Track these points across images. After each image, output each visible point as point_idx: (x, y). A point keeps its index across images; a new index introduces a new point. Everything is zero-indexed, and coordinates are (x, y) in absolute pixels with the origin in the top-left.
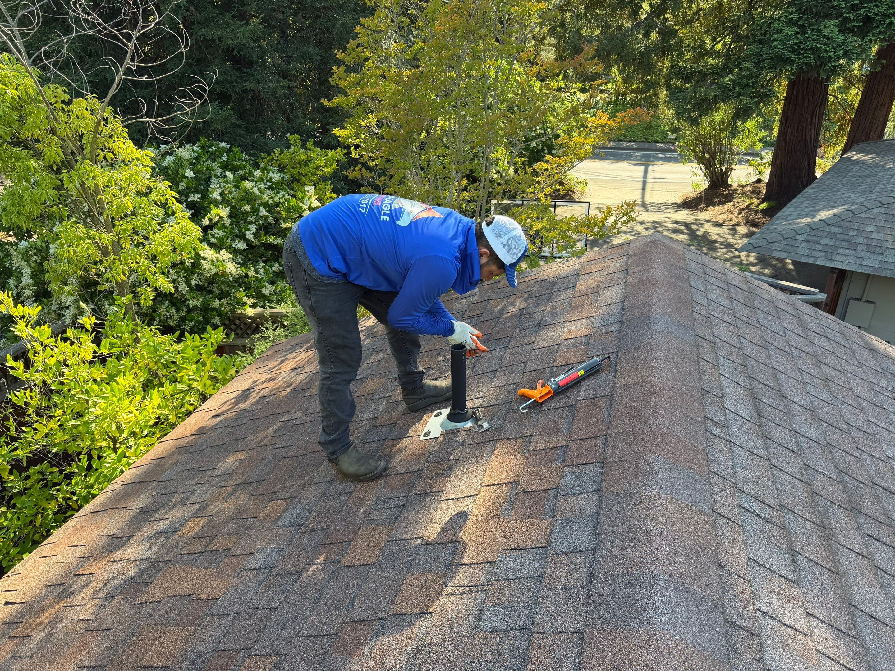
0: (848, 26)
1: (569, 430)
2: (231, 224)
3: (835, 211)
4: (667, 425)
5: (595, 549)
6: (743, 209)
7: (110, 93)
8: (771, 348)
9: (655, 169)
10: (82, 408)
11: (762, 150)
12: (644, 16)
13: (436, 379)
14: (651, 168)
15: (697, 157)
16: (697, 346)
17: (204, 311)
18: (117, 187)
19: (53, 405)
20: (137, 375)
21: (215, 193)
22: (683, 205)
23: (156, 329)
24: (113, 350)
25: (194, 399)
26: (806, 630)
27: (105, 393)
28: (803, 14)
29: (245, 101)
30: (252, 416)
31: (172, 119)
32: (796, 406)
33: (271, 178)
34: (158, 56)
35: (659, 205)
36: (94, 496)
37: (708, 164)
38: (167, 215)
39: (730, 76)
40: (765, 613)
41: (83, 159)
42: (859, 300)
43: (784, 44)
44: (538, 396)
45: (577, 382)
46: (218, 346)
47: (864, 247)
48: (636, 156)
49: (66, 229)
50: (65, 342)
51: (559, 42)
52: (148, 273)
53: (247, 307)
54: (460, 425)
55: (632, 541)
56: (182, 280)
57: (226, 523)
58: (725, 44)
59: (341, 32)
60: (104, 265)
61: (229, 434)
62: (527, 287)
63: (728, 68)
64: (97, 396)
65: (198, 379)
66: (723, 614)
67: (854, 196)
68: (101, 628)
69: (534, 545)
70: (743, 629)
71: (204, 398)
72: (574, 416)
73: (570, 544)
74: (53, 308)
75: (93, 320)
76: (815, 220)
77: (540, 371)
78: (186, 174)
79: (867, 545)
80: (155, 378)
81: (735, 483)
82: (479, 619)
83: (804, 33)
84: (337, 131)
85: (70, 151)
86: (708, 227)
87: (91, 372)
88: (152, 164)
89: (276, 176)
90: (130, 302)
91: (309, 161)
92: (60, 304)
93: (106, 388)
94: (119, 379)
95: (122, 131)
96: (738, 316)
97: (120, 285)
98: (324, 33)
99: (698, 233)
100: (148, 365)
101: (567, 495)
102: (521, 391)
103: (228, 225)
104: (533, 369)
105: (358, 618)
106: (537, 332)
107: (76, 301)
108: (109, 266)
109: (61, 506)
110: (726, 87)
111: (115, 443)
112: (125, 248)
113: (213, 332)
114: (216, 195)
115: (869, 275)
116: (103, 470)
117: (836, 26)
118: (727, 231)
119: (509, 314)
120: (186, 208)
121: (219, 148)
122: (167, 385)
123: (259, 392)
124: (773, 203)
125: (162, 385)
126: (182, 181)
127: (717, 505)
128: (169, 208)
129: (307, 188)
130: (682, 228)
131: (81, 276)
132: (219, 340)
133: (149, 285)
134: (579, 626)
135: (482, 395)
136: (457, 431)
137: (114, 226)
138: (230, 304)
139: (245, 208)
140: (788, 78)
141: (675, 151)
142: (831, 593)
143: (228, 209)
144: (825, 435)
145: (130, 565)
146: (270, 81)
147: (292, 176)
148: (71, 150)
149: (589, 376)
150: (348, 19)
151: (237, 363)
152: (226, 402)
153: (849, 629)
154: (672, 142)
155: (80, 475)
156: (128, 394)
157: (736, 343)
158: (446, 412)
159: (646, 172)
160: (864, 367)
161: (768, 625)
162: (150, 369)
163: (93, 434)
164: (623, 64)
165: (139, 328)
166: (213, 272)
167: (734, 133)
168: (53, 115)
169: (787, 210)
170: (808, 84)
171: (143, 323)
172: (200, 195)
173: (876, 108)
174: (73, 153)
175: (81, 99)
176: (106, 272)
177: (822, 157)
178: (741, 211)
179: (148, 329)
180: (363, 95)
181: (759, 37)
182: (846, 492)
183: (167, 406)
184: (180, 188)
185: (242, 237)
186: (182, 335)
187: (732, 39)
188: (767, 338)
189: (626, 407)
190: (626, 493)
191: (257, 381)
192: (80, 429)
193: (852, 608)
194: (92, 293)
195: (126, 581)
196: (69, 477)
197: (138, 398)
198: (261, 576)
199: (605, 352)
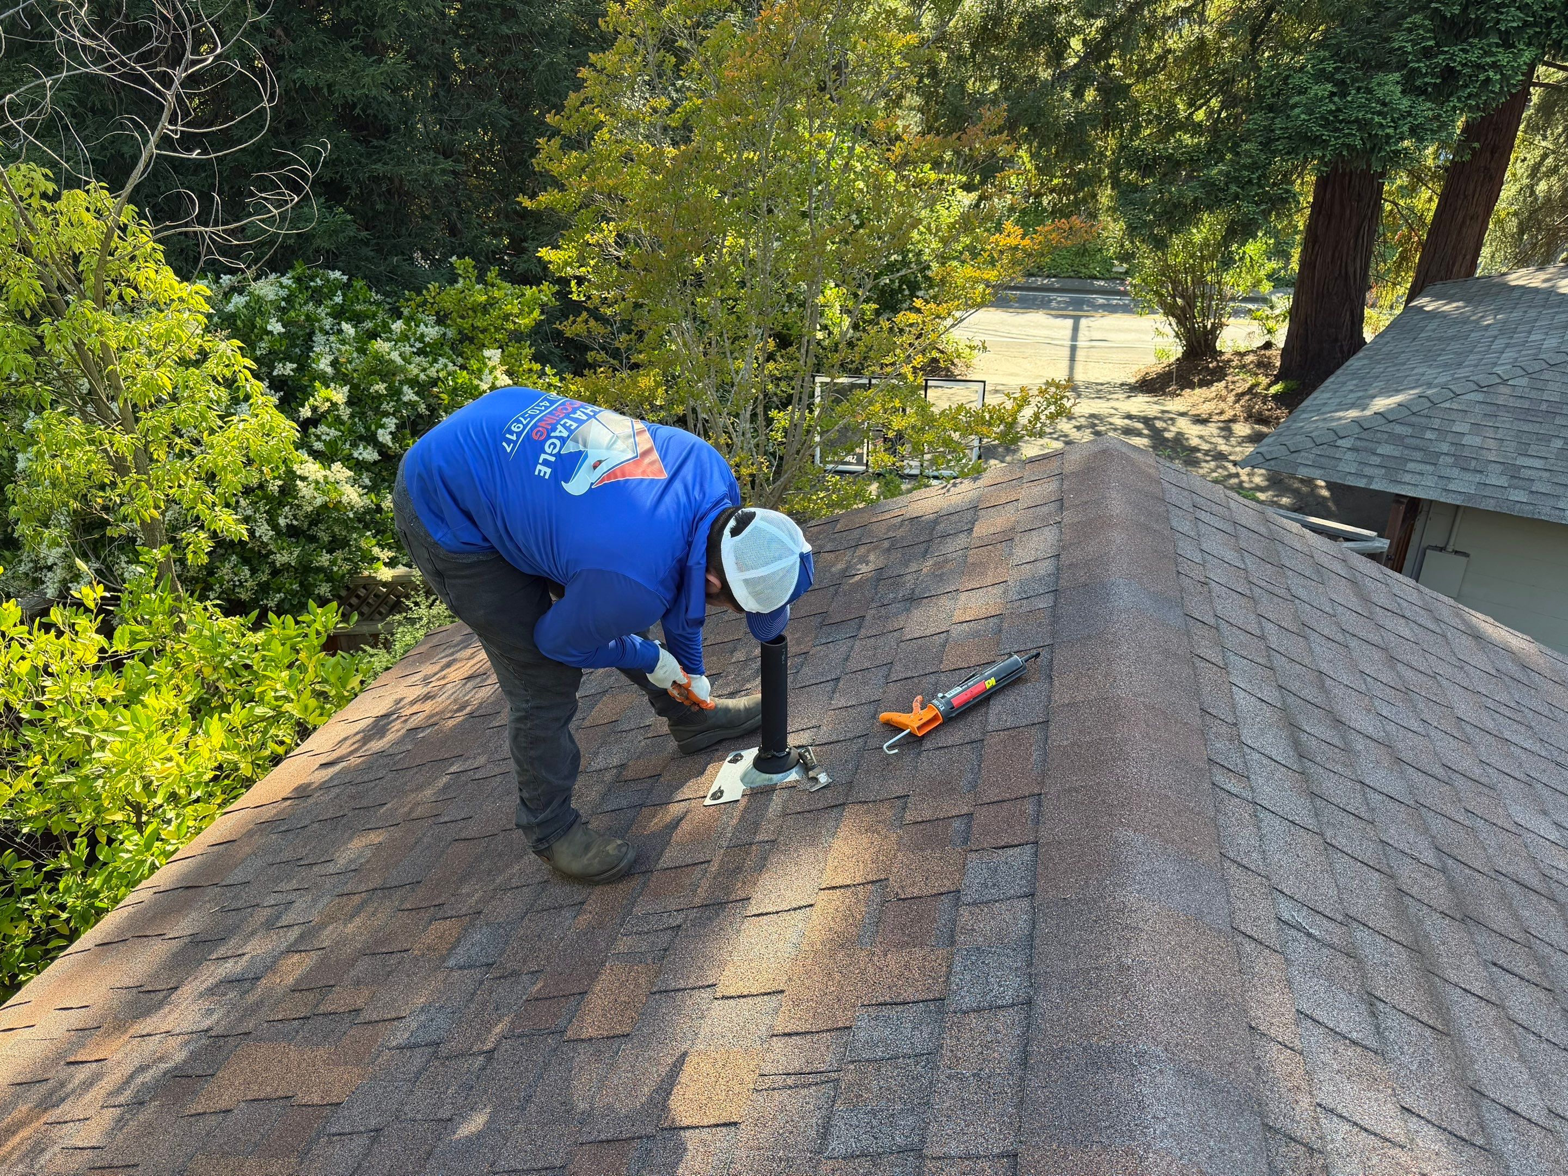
0: (1418, 83)
1: (974, 786)
2: (352, 416)
3: (1399, 398)
4: (1145, 776)
5: (1029, 1002)
6: (1243, 394)
7: (131, 181)
8: (1314, 636)
9: (1091, 324)
10: (78, 750)
11: (1271, 293)
12: (1072, 61)
13: (732, 695)
14: (1084, 322)
15: (1163, 304)
16: (1188, 633)
17: (302, 574)
18: (143, 350)
19: (24, 746)
20: (180, 691)
21: (323, 360)
22: (1141, 386)
23: (215, 606)
24: (137, 646)
25: (284, 732)
26: (1402, 1139)
27: (121, 724)
28: (1341, 62)
29: (375, 197)
30: (395, 764)
31: (243, 229)
32: (1360, 739)
33: (422, 335)
34: (216, 117)
35: (1100, 387)
36: (100, 912)
37: (1182, 316)
38: (235, 401)
39: (1221, 167)
40: (1332, 1111)
41: (80, 300)
42: (1442, 549)
43: (1310, 112)
44: (916, 724)
45: (984, 700)
46: (329, 636)
47: (1450, 460)
48: (1059, 302)
49: (49, 425)
50: (47, 632)
51: (927, 103)
52: (200, 506)
53: (379, 565)
54: (776, 778)
55: (1097, 987)
56: (261, 518)
57: (352, 962)
58: (1210, 113)
59: (546, 80)
60: (118, 491)
61: (352, 797)
62: (888, 530)
63: (1216, 151)
64: (105, 730)
65: (292, 696)
66: (1260, 1114)
67: (1430, 373)
68: (120, 1164)
69: (918, 997)
70: (1295, 1141)
71: (304, 731)
72: (980, 762)
73: (985, 994)
74: (22, 569)
75: (100, 591)
76: (1368, 413)
77: (916, 680)
78: (269, 328)
79: (1493, 982)
80: (214, 696)
81: (1267, 878)
82: (825, 1134)
83: (1344, 95)
84: (545, 253)
85: (55, 284)
86: (1183, 425)
87: (97, 687)
88: (207, 309)
89: (432, 332)
90: (168, 557)
91: (491, 305)
92: (36, 562)
93: (124, 715)
94: (146, 698)
95: (154, 249)
96: (1255, 581)
97: (149, 527)
98: (516, 80)
99: (1167, 435)
100: (200, 671)
101: (974, 904)
102: (885, 716)
103: (345, 418)
104: (904, 676)
105: (603, 1137)
106: (908, 610)
107: (66, 556)
108: (129, 493)
109: (37, 931)
110: (1213, 184)
111: (139, 814)
112: (157, 461)
113: (319, 611)
114: (324, 365)
115: (1458, 507)
116: (117, 864)
117: (1398, 83)
118: (1216, 432)
119: (857, 578)
120: (270, 387)
121: (328, 281)
122: (237, 707)
123: (406, 721)
124: (1293, 384)
125: (226, 708)
126: (262, 339)
127: (1240, 916)
128: (238, 388)
129: (487, 353)
130: (1140, 426)
131: (75, 511)
132: (330, 626)
133: (202, 527)
134: (1008, 1144)
135: (814, 723)
136: (771, 789)
137: (137, 420)
138: (349, 560)
139: (377, 387)
140: (1318, 170)
141: (1125, 293)
142: (1440, 1071)
143: (346, 389)
144: (1411, 789)
145: (173, 1042)
146: (420, 161)
147: (460, 332)
148: (59, 282)
149: (1004, 687)
150: (559, 57)
151: (363, 666)
152: (346, 739)
153: (1473, 1134)
154: (1121, 277)
155: (74, 874)
156: (163, 725)
157: (1253, 627)
158: (751, 754)
159: (1076, 329)
160: (1467, 667)
161: (1337, 1132)
162: (203, 679)
163: (100, 798)
164: (1039, 143)
165: (184, 606)
166: (318, 502)
167: (1227, 263)
168: (25, 219)
169: (1319, 396)
170: (1350, 182)
171: (191, 596)
172: (295, 366)
173: (1464, 222)
174: (61, 289)
175: (78, 191)
176: (122, 504)
177: (1373, 306)
178: (1239, 397)
179: (199, 606)
180: (593, 189)
181: (1269, 100)
182: (1452, 889)
183: (236, 746)
184: (258, 353)
185: (371, 439)
186: (263, 617)
187: (1222, 102)
188: (1305, 618)
189: (1073, 744)
190: (1079, 900)
191: (401, 699)
192: (75, 789)
193: (1476, 1095)
194: (96, 540)
195: (165, 1074)
196: (54, 876)
197: (184, 732)
198: (418, 1059)
199: (1030, 645)
